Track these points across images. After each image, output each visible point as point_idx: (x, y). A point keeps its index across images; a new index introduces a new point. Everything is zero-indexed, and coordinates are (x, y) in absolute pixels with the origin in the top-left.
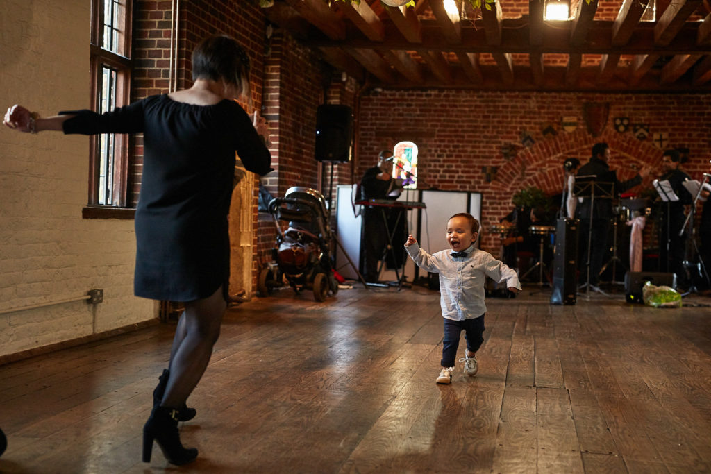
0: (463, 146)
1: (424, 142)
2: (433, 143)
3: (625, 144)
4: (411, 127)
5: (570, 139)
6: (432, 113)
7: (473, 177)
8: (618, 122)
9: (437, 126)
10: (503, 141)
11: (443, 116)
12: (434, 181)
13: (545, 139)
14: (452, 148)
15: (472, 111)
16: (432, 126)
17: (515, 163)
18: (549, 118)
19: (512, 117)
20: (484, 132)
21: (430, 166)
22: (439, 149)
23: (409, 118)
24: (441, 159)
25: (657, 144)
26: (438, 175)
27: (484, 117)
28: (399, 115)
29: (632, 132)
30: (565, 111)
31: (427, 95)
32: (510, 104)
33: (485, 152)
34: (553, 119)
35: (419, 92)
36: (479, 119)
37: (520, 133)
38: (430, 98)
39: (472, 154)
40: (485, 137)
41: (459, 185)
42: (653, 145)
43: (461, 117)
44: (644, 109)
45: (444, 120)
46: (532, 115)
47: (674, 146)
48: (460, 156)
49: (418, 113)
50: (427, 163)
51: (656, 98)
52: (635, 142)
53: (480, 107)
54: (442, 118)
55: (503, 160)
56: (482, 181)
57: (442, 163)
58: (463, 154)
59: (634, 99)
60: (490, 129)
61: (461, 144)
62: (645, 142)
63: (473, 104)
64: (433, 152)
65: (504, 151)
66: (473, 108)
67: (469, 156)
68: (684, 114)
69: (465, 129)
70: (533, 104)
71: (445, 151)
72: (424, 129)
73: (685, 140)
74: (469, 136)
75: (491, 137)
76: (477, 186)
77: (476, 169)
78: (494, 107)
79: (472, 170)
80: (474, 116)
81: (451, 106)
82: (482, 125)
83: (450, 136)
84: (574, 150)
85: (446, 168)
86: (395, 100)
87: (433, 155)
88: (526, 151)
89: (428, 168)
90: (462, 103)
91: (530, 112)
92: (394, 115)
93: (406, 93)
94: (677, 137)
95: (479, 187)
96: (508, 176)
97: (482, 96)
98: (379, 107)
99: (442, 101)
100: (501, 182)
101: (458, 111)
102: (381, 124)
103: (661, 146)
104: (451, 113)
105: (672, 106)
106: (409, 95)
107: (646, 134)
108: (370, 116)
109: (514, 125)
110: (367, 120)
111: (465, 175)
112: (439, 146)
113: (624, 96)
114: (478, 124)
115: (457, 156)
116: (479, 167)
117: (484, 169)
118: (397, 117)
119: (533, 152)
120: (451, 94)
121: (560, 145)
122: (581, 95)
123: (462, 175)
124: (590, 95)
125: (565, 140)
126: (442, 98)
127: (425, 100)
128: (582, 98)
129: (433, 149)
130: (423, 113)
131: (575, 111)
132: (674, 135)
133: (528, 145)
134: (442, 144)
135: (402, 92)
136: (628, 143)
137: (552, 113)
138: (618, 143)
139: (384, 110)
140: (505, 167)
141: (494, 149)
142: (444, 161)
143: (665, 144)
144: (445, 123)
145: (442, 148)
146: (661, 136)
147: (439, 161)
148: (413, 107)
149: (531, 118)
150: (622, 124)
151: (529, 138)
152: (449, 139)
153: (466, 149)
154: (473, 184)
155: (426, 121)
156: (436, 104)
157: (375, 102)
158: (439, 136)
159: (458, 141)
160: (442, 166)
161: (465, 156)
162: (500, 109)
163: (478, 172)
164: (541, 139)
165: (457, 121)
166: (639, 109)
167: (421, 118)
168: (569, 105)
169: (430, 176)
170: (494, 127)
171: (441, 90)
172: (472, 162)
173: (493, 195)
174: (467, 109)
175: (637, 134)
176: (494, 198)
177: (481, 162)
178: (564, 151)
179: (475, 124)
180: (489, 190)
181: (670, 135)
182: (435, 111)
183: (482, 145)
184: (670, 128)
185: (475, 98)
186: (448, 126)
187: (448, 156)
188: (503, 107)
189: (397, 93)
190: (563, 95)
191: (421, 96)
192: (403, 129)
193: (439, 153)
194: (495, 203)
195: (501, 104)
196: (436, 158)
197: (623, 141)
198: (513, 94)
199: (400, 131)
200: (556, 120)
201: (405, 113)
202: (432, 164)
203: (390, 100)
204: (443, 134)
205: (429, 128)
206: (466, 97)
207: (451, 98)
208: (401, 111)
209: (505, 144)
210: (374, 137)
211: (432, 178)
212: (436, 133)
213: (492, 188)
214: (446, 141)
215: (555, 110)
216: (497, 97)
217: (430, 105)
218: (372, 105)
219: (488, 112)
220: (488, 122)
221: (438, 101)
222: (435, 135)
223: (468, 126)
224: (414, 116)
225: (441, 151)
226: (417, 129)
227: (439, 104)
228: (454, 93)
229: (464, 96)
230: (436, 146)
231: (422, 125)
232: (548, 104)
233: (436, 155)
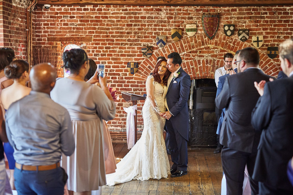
0: (113, 48)
1: (84, 45)
2: (91, 45)
3: (231, 44)
4: (74, 34)
5: (192, 41)
6: (89, 22)
7: (121, 71)
8: (226, 28)
9: (93, 32)
10: (142, 43)
11: (97, 25)
13: (173, 42)
14: (105, 50)
16: (90, 32)
17: (152, 60)
18: (175, 25)
19: (148, 25)
20: (128, 37)
22: (95, 50)
23: (72, 26)
24: (97, 57)
25: (255, 44)
27: (128, 25)
29: (236, 35)
30: (187, 20)
31: (85, 10)
32: (147, 16)
33: (129, 52)
34: (179, 26)
35: (79, 7)
36: (124, 27)
37: (154, 37)
38: (87, 11)
39: (120, 54)
40: (129, 40)
41: (111, 77)
42: (252, 44)
43: (111, 26)
44: (245, 18)
45: (98, 28)
46: (163, 24)
47: (267, 45)
48: (111, 55)
49: (79, 23)
51: (254, 10)
52: (238, 43)
53: (125, 18)
54: (97, 27)
55: (143, 57)
56: (128, 73)
57: (98, 60)
58: (113, 54)
59: (237, 10)
60: (133, 34)
61: (111, 46)
62: (246, 43)
63: (119, 15)
64: (91, 52)
65: (143, 51)
66: (119, 19)
67: (118, 55)
68: (275, 21)
69: (114, 34)
70: (163, 15)
71: (100, 52)
72: (84, 36)
73: (274, 41)
74: (117, 40)
75: (133, 41)
76: (124, 77)
77: (123, 64)
78: (135, 17)
79: (120, 65)
80: (120, 25)
81: (103, 17)
82: (126, 31)
83: (104, 40)
84: (195, 50)
86: (61, 13)
87: (91, 55)
88: (159, 51)
90: (111, 15)
91: (161, 22)
92: (61, 24)
93: (69, 8)
94: (269, 39)
95: (125, 78)
96: (147, 70)
97: (126, 10)
98: (49, 19)
99: (96, 13)
100: (142, 74)
101: (109, 21)
102: (51, 32)
103: (258, 46)
104: (103, 23)
105: (265, 15)
106: (71, 9)
107: (247, 37)
108: (42, 26)
109: (150, 31)
110: (40, 28)
111: (115, 69)
112: (95, 48)
113: (231, 8)
114: (124, 31)
115: (108, 55)
116: (125, 63)
117: (128, 64)
118: (63, 26)
119: (164, 51)
120: (103, 8)
121: (184, 45)
122: (199, 8)
123: (113, 69)
124: (206, 8)
125: (188, 42)
126: (96, 11)
127: (83, 13)
128: (200, 10)
129: (91, 50)
130: (83, 23)
131: (195, 20)
132: (267, 37)
133: (161, 46)
134: (98, 46)
135: (66, 7)
136: (234, 44)
137: (178, 22)
138: (227, 43)
139: (54, 21)
140: (144, 62)
141: (136, 50)
142: (100, 59)
143: (261, 44)
144: (99, 30)
145: (98, 49)
146: (258, 38)
147: (96, 59)
148: (75, 19)
149: (162, 26)
150: (229, 29)
151: (161, 41)
152: (103, 42)
153: (115, 49)
154: (121, 76)
156: (92, 16)
157: (46, 15)
158: (94, 40)
159: (109, 44)
161: (114, 55)
162: (140, 19)
163: (125, 67)
164: (170, 42)
165: (108, 29)
166: (242, 18)
167: (81, 27)
168: (190, 16)
170: (135, 33)
171: (95, 5)
172: (120, 59)
173: (136, 84)
174: (115, 20)
175: (240, 37)
176: (137, 86)
177: (126, 59)
178: (187, 50)
179: (122, 31)
180: (133, 80)
181: (264, 37)
182: (92, 21)
183: (127, 46)
184: (264, 32)
185: (121, 11)
186: (101, 33)
187: (102, 55)
188: (142, 17)
189: (63, 8)
190: (186, 8)
191: (81, 10)
192: (68, 35)
193: (95, 53)
194: (138, 89)
195: (140, 16)
196: (93, 57)
197: (230, 42)
198: (149, 8)
199: (66, 36)
200: (181, 27)
201: (69, 23)
203: (57, 13)
204: (98, 38)
205: (87, 34)
206: (114, 10)
207: (103, 11)
208: (66, 22)
209: (144, 45)
210: (47, 42)
212: (93, 38)
213: (135, 79)
214: (100, 44)
215: (180, 20)
216: (137, 10)
217: (88, 17)
218: (44, 18)
219: (131, 21)
220: (131, 29)
221: (93, 13)
222: (92, 40)
223: (117, 33)
224: (76, 26)
225: (97, 51)
226: (78, 35)
227: (94, 16)
228: (105, 7)
229: (113, 10)
230: (93, 48)
231: (82, 32)
232: (175, 15)
233: (93, 55)
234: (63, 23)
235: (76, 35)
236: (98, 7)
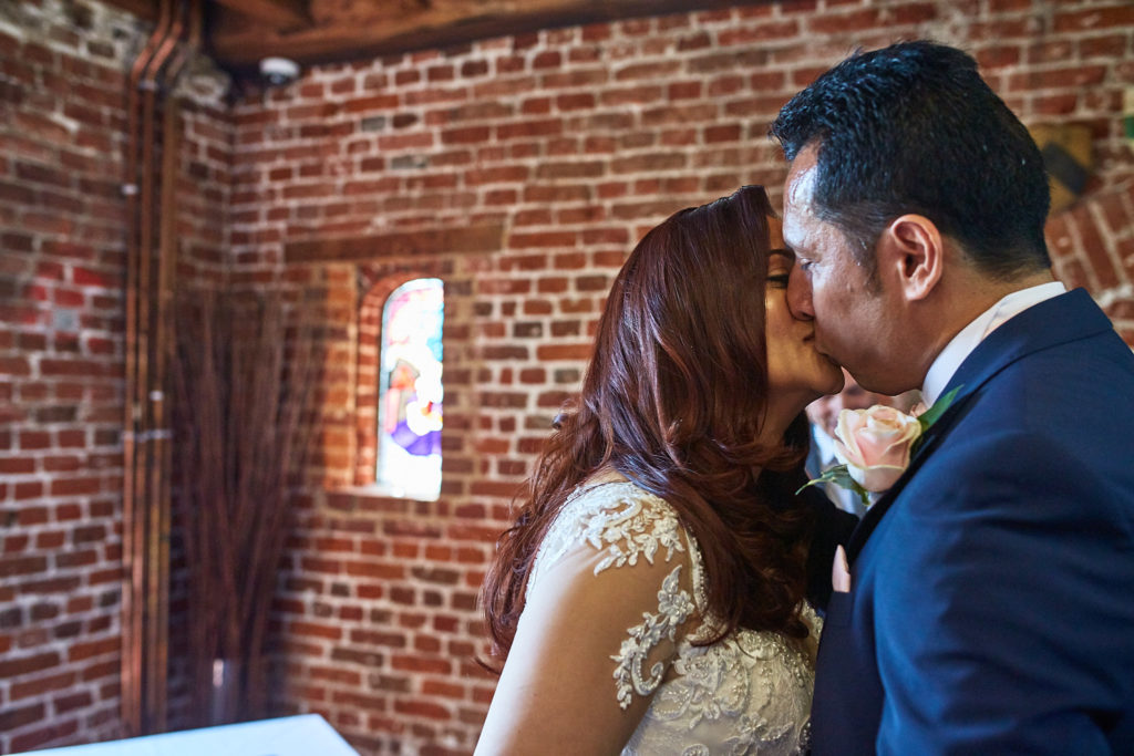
1: (459, 275)
2: (497, 275)
4: (411, 213)
6: (493, 142)
9: (510, 197)
11: (533, 150)
12: (503, 446)
14: (573, 295)
15: (652, 116)
16: (495, 198)
21: (485, 376)
22: (520, 299)
23: (404, 173)
24: (532, 344)
26: (520, 416)
27: (713, 135)
28: (372, 165)
31: (470, 70)
34: (1067, 106)
35: (439, 61)
36: (690, 150)
38: (480, 80)
43: (609, 146)
45: (542, 171)
49: (438, 148)
50: (474, 366)
53: (692, 90)
54: (531, 162)
57: (533, 363)
63: (659, 80)
66: (661, 103)
69: (630, 199)
71: (545, 308)
72: (458, 216)
78: (758, 82)
80: (668, 137)
81: (566, 103)
82: (705, 172)
83: (568, 239)
85: (550, 386)
86: (353, 106)
87: (498, 330)
89: (480, 388)
90: (613, 85)
92: (348, 166)
93: (392, 71)
97: (702, 40)
98: (296, 142)
99: (529, 84)
101: (600, 120)
102: (304, 212)
104: (567, 134)
106: (402, 79)
108: (265, 184)
110: (251, 197)
112: (522, 287)
114: (688, 171)
118: (360, 177)
120: (564, 48)
121: (1111, 240)
126: (528, 72)
127: (461, 93)
129: (497, 300)
130: (457, 147)
134: (534, 275)
135: (377, 68)
137: (1063, 77)
139: (315, 151)
142: (544, 353)
144: (543, 183)
145: (533, 295)
147: (521, 354)
148: (418, 128)
152: (564, 250)
155: (470, 179)
156: (504, 100)
157: (284, 123)
158: (518, 241)
159: (599, 259)
160: (534, 377)
165: (595, 169)
167: (448, 169)
169: (486, 423)
174: (636, 108)
179: (674, 173)
182: (504, 132)
185: (670, 53)
186: (552, 194)
187: (559, 329)
189: (360, 77)
191: (447, 73)
192: (381, 222)
193: (521, 316)
195: (788, 67)
196: (509, 340)
199: (368, 231)
200: (1084, 113)
201: (390, 154)
202: (496, 367)
203: (331, 109)
204: (535, 229)
205: (479, 208)
206: (630, 51)
207: (567, 67)
208: (374, 152)
210: (279, 267)
211: (496, 433)
212: (510, 229)
214: (550, 261)
215: (1075, 62)
216: (771, 31)
217: (483, 111)
218: (275, 138)
219: (732, 108)
220: (732, 157)
221: (513, 87)
222: (505, 240)
223: (644, 187)
224: (422, 166)
225: (531, 308)
226: (432, 219)
227: (517, 99)
228: (577, 42)
229: (622, 51)
230: (507, 286)
231: (454, 201)
232: (1034, 33)
233: (509, 329)
234: (358, 157)
235: (421, 220)
236: (541, 47)
